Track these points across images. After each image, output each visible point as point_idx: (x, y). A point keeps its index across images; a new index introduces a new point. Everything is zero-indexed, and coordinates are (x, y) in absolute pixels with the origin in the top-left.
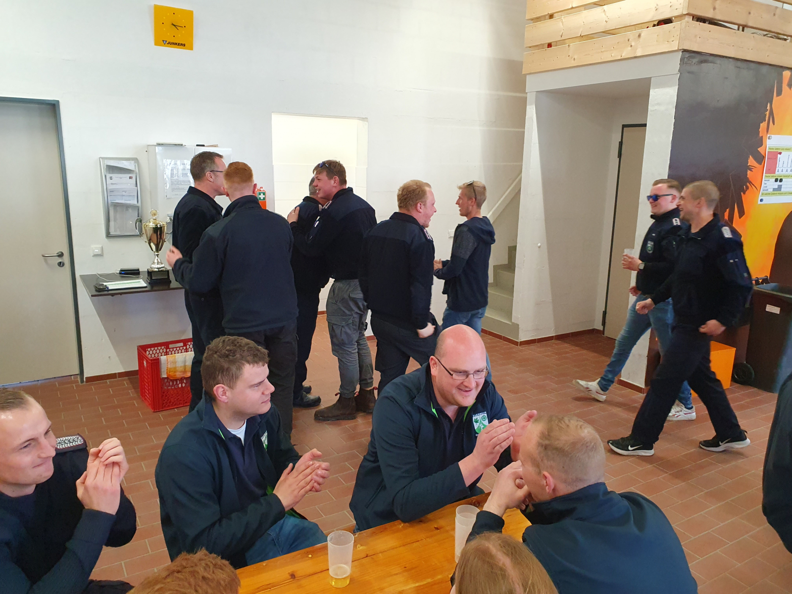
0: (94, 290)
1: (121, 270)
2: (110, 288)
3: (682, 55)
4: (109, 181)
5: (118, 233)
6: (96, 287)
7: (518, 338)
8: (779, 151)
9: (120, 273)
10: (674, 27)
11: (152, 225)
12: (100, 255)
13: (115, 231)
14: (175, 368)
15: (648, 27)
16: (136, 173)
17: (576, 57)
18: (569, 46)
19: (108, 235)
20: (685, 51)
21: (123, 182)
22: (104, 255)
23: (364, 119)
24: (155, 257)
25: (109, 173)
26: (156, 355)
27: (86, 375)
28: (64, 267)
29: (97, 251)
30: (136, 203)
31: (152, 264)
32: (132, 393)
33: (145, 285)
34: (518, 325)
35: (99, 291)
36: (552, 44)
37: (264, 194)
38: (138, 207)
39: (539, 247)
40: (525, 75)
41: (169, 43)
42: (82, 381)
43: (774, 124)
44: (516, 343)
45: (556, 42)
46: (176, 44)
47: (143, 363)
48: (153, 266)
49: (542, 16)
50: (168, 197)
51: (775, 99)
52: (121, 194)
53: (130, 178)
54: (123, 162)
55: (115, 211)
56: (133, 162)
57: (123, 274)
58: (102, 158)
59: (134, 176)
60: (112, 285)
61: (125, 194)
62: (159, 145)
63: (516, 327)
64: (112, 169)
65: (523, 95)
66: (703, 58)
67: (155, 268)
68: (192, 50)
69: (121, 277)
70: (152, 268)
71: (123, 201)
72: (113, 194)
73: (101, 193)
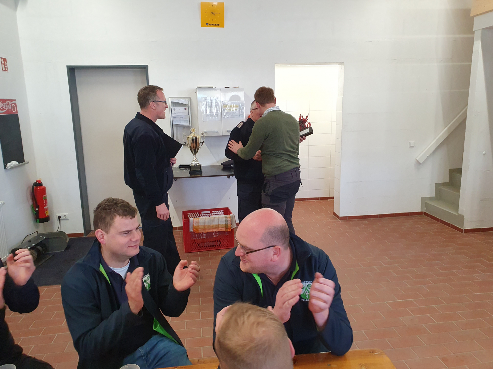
1: (180, 165)
4: (173, 112)
7: (463, 228)
9: (179, 167)
11: (192, 137)
14: (198, 226)
16: (189, 106)
21: (181, 112)
23: (342, 64)
24: (194, 157)
25: (173, 107)
30: (189, 124)
31: (192, 161)
34: (463, 216)
38: (189, 127)
39: (484, 154)
40: (473, 17)
41: (210, 25)
44: (461, 231)
46: (214, 25)
48: (192, 163)
50: (204, 120)
52: (180, 119)
53: (185, 109)
54: (181, 99)
55: (177, 129)
56: (187, 99)
57: (181, 167)
58: (170, 98)
59: (187, 108)
61: (182, 119)
62: (199, 88)
63: (462, 217)
64: (175, 104)
67: (193, 164)
68: (224, 27)
69: (179, 169)
70: (192, 164)
71: (181, 124)
72: (175, 119)
73: (170, 119)
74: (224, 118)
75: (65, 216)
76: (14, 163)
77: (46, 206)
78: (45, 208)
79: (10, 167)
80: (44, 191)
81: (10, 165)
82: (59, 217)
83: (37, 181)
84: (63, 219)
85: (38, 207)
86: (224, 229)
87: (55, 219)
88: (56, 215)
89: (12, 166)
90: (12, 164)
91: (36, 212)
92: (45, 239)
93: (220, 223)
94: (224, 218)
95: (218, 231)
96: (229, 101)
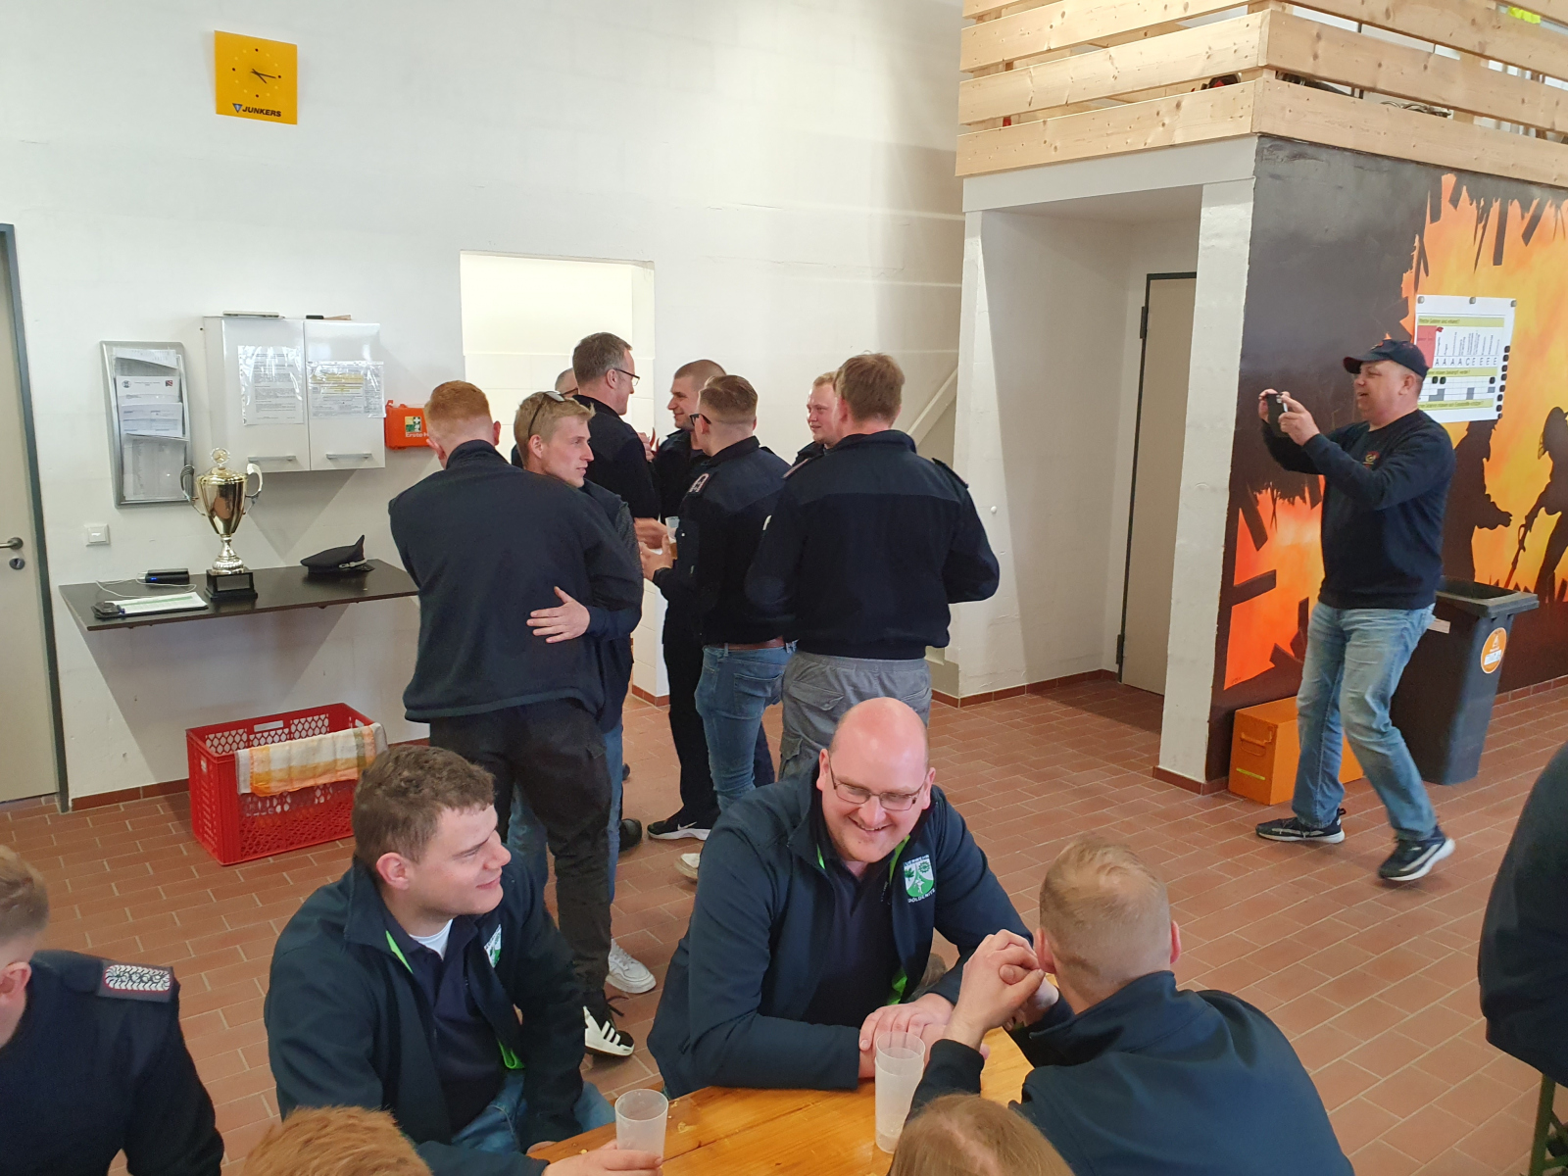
0: (92, 615)
1: (150, 575)
2: (128, 612)
3: (1259, 144)
4: (121, 390)
5: (141, 498)
6: (98, 611)
7: (957, 694)
8: (1438, 325)
9: (148, 581)
10: (1243, 91)
11: (216, 480)
12: (104, 544)
13: (135, 494)
14: (268, 772)
15: (1193, 90)
16: (180, 375)
17: (1058, 144)
18: (1045, 122)
19: (121, 502)
20: (1263, 135)
21: (151, 393)
22: (113, 544)
25: (122, 375)
26: (227, 747)
27: (75, 792)
28: (24, 569)
29: (98, 536)
30: (180, 435)
32: (174, 827)
33: (203, 603)
34: (957, 666)
35: (103, 619)
36: (1012, 118)
40: (962, 178)
41: (247, 109)
42: (65, 807)
43: (1427, 275)
44: (953, 702)
45: (1019, 114)
46: (262, 111)
47: (200, 766)
48: (219, 564)
49: (993, 65)
50: (246, 425)
51: (1429, 227)
52: (148, 417)
53: (168, 383)
54: (154, 350)
55: (136, 452)
56: (173, 351)
57: (154, 581)
59: (175, 380)
60: (131, 606)
61: (157, 417)
62: (228, 316)
63: (952, 670)
64: (128, 366)
65: (959, 218)
66: (1296, 150)
67: (223, 569)
68: (296, 123)
70: (216, 568)
71: (151, 433)
72: (131, 417)
73: (104, 418)
74: (316, 414)
86: (352, 774)
93: (338, 757)
94: (353, 739)
95: (334, 780)
96: (333, 363)
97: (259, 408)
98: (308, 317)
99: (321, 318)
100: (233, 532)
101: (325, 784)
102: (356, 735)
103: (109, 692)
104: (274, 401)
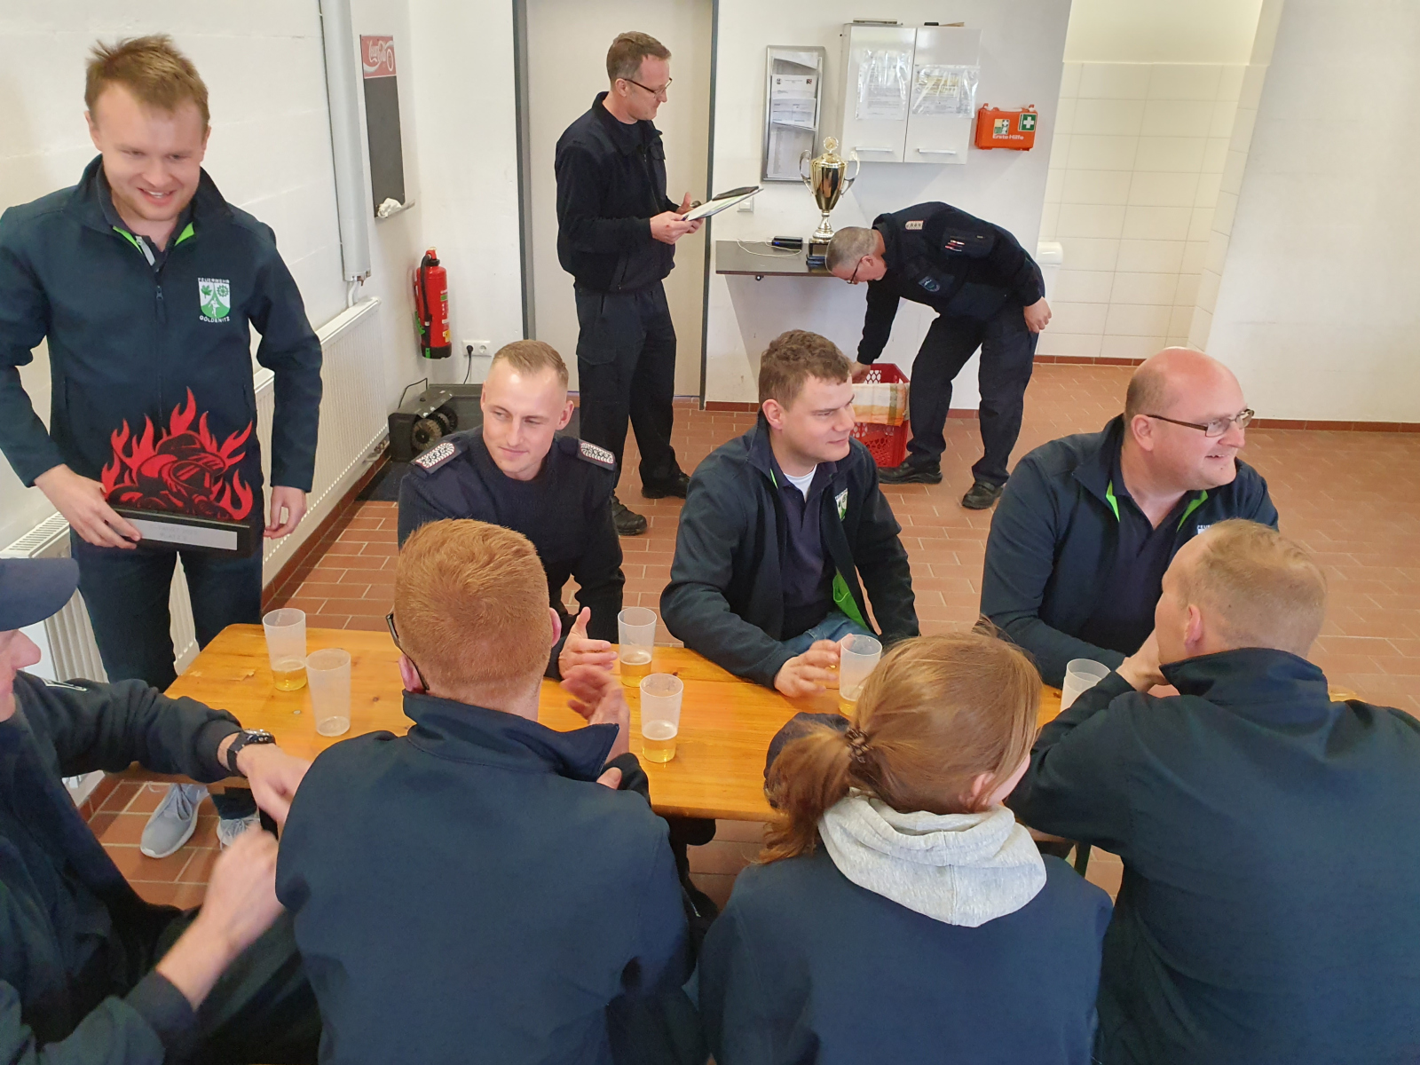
1: (775, 239)
4: (775, 86)
5: (778, 176)
9: (773, 244)
11: (823, 162)
12: (750, 212)
13: (774, 171)
16: (818, 75)
19: (764, 177)
21: (795, 89)
22: (755, 212)
24: (823, 220)
25: (777, 73)
27: (707, 399)
30: (811, 125)
31: (817, 231)
37: (1034, 118)
38: (814, 132)
42: (702, 407)
48: (818, 235)
50: (860, 117)
52: (791, 109)
53: (808, 82)
54: (803, 53)
55: (779, 138)
56: (815, 54)
57: (777, 245)
58: (771, 47)
59: (813, 78)
61: (798, 110)
62: (858, 23)
64: (783, 66)
67: (820, 238)
69: (772, 251)
70: (814, 237)
71: (792, 123)
72: (780, 108)
73: (762, 108)
74: (915, 112)
75: (484, 347)
76: (390, 203)
77: (445, 317)
78: (443, 322)
79: (386, 214)
80: (441, 279)
81: (386, 210)
82: (470, 349)
83: (428, 253)
84: (478, 354)
85: (429, 318)
86: (884, 420)
87: (458, 351)
88: (462, 343)
89: (389, 210)
90: (389, 207)
91: (424, 332)
92: (453, 398)
93: (875, 404)
94: (889, 391)
95: (869, 421)
96: (936, 66)
97: (870, 104)
98: (926, 24)
99: (937, 24)
100: (832, 208)
101: (862, 424)
102: (892, 389)
103: (738, 328)
104: (884, 99)
